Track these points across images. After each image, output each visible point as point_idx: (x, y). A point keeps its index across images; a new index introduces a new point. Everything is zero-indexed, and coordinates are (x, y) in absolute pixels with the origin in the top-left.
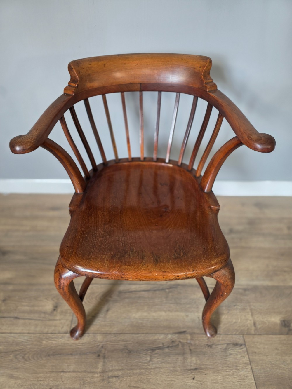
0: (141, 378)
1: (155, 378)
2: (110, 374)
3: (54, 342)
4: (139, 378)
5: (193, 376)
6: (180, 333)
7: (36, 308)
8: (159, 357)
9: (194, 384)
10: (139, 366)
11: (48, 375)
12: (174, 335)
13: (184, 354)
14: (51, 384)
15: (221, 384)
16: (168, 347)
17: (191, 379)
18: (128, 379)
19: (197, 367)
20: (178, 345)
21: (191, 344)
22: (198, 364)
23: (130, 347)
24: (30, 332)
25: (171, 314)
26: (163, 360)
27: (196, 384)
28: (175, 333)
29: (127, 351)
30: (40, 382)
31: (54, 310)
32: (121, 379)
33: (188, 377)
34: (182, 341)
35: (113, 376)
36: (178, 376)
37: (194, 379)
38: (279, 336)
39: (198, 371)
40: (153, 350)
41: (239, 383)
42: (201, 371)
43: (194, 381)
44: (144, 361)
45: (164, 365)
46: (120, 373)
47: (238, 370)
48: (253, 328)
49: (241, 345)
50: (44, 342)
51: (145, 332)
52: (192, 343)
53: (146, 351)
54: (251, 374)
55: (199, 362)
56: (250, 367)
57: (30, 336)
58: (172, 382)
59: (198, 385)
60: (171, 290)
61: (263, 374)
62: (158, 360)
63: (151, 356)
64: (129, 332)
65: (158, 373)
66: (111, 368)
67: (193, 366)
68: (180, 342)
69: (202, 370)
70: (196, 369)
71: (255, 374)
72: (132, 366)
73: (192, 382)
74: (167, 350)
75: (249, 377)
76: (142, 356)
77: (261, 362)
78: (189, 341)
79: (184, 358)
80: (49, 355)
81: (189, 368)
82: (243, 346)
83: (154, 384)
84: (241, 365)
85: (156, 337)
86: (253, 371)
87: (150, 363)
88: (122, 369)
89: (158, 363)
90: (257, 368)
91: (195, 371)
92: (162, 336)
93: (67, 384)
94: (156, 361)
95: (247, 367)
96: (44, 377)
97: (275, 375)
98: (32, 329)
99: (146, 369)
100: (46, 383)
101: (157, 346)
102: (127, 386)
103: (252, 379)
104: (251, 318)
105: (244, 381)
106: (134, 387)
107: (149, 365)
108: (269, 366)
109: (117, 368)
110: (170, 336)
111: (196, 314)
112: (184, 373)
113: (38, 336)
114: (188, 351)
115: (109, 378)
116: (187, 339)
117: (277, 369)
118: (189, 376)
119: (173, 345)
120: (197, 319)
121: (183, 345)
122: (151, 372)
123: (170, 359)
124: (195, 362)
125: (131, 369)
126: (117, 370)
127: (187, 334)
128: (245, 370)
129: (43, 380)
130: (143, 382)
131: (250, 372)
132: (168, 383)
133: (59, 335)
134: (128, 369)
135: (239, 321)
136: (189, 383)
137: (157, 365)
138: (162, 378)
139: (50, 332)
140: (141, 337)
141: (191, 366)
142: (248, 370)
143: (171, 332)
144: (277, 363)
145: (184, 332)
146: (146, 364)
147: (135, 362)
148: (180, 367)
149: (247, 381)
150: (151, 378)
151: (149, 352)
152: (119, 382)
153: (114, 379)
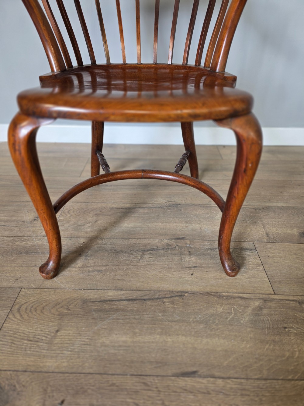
0: (128, 272)
1: (145, 273)
2: (91, 269)
3: (29, 243)
4: (125, 273)
5: (192, 273)
6: (179, 238)
7: (14, 218)
8: (151, 257)
9: (193, 279)
10: (127, 263)
11: (16, 268)
12: (171, 240)
13: (181, 254)
14: (18, 276)
15: (226, 280)
16: (163, 249)
17: (189, 275)
18: (113, 273)
19: (197, 265)
20: (175, 247)
21: (191, 248)
22: (198, 263)
23: (118, 249)
24: (3, 235)
25: (168, 225)
26: (157, 259)
27: (195, 279)
28: (172, 239)
29: (114, 251)
30: (5, 274)
31: (35, 220)
32: (104, 273)
33: (184, 273)
34: (179, 245)
35: (95, 270)
36: (173, 272)
37: (192, 275)
38: (297, 244)
39: (197, 268)
40: (144, 251)
41: (249, 280)
42: (201, 268)
43: (192, 276)
44: (133, 259)
45: (157, 263)
46: (104, 268)
47: (248, 269)
48: (266, 237)
49: (251, 250)
50: (18, 243)
51: (137, 237)
52: (192, 246)
53: (137, 251)
54: (263, 273)
55: (198, 261)
56: (262, 267)
57: (2, 238)
58: (165, 277)
59: (197, 279)
60: (170, 208)
61: (279, 274)
62: (151, 258)
63: (142, 256)
64: (118, 237)
65: (149, 269)
66: (92, 265)
67: (192, 264)
68: (178, 245)
69: (203, 268)
70: (195, 267)
71: (268, 273)
72: (118, 263)
73: (190, 277)
74: (162, 251)
75: (261, 276)
76: (131, 255)
77: (276, 264)
78: (188, 245)
79: (181, 258)
80: (21, 253)
81: (187, 266)
82: (253, 251)
83: (143, 278)
84: (250, 266)
85: (150, 241)
86: (266, 270)
87: (140, 261)
88: (106, 265)
89: (149, 261)
90: (271, 268)
91: (194, 269)
92: (157, 241)
93: (38, 276)
94: (148, 259)
95: (258, 267)
96: (11, 270)
97: (293, 275)
98: (6, 233)
99: (135, 265)
100: (12, 275)
101: (150, 248)
102: (111, 279)
103: (264, 277)
104: (263, 230)
105: (255, 278)
106: (119, 279)
107: (139, 263)
108: (286, 268)
109: (100, 264)
110: (166, 241)
111: (198, 225)
112: (180, 269)
113: (12, 238)
114: (186, 252)
115: (89, 271)
116: (187, 244)
117: (296, 270)
118: (186, 272)
119: (168, 248)
120: (199, 229)
121: (181, 248)
122: (140, 268)
123: (164, 259)
124: (194, 261)
125: (117, 265)
126: (101, 266)
127: (186, 239)
128: (256, 269)
129: (9, 273)
130: (130, 276)
131: (262, 272)
132: (161, 277)
133: (36, 238)
134: (113, 265)
135: (249, 231)
136: (186, 278)
137: (149, 263)
138: (154, 273)
139: (26, 235)
140: (132, 241)
141: (190, 264)
142: (260, 270)
143: (168, 238)
144: (296, 265)
145: (183, 238)
146: (136, 262)
147: (122, 260)
148: (176, 265)
149: (258, 279)
150: (140, 273)
151: (141, 252)
152: (101, 275)
153: (96, 273)
